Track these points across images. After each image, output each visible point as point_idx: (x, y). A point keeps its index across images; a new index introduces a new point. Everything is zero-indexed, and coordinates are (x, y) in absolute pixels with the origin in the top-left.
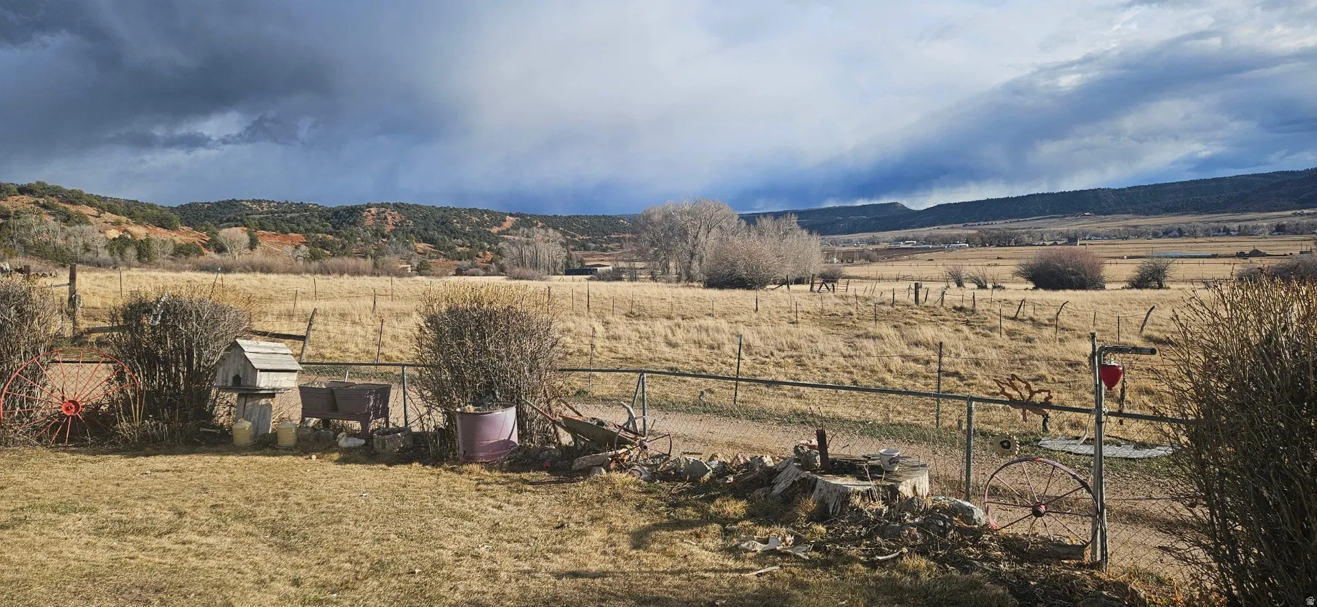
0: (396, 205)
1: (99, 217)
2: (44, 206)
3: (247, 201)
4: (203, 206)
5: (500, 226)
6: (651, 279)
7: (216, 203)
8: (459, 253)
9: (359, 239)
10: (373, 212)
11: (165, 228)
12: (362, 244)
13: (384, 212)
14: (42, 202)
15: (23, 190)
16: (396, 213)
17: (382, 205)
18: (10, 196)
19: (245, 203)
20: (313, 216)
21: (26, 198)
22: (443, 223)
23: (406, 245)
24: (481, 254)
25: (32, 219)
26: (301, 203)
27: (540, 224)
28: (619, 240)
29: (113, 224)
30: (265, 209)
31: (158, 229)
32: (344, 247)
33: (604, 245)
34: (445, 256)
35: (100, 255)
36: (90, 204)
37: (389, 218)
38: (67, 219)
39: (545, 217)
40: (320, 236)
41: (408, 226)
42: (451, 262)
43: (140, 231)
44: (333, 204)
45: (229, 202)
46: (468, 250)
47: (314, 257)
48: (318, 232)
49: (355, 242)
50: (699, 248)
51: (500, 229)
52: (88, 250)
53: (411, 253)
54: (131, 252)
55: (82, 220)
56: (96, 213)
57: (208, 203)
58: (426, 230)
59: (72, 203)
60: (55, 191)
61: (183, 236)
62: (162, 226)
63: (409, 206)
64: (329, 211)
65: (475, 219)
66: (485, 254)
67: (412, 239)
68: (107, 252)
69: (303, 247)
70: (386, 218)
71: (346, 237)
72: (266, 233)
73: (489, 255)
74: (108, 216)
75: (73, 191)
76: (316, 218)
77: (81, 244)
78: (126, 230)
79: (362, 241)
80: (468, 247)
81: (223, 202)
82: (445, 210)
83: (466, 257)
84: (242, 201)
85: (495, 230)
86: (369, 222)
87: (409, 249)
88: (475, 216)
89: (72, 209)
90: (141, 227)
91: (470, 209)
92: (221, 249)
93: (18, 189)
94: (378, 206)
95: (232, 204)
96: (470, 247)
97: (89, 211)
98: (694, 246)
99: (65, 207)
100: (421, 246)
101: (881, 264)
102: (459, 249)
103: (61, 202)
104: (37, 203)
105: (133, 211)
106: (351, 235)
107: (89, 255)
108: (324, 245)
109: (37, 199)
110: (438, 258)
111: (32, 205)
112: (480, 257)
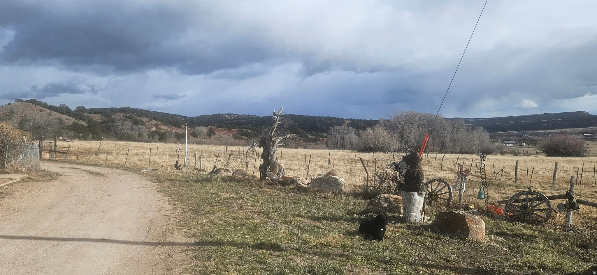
1: (149, 122)
3: (225, 114)
4: (206, 117)
8: (310, 139)
14: (128, 116)
15: (121, 111)
18: (116, 113)
19: (224, 115)
21: (122, 114)
26: (248, 115)
29: (154, 125)
30: (233, 118)
31: (173, 127)
35: (145, 139)
36: (146, 116)
38: (138, 123)
40: (245, 130)
43: (164, 128)
46: (314, 137)
49: (261, 133)
52: (141, 136)
54: (157, 137)
55: (142, 123)
56: (148, 120)
57: (208, 115)
59: (140, 116)
60: (134, 111)
62: (175, 126)
64: (258, 118)
66: (323, 139)
68: (147, 136)
72: (222, 129)
73: (325, 140)
74: (154, 122)
78: (159, 128)
82: (314, 117)
83: (314, 140)
88: (328, 120)
89: (139, 118)
90: (166, 126)
95: (218, 116)
97: (146, 119)
99: (136, 118)
100: (292, 135)
103: (136, 116)
104: (126, 116)
105: (164, 119)
109: (126, 115)
110: (299, 141)
111: (124, 117)
112: (320, 141)
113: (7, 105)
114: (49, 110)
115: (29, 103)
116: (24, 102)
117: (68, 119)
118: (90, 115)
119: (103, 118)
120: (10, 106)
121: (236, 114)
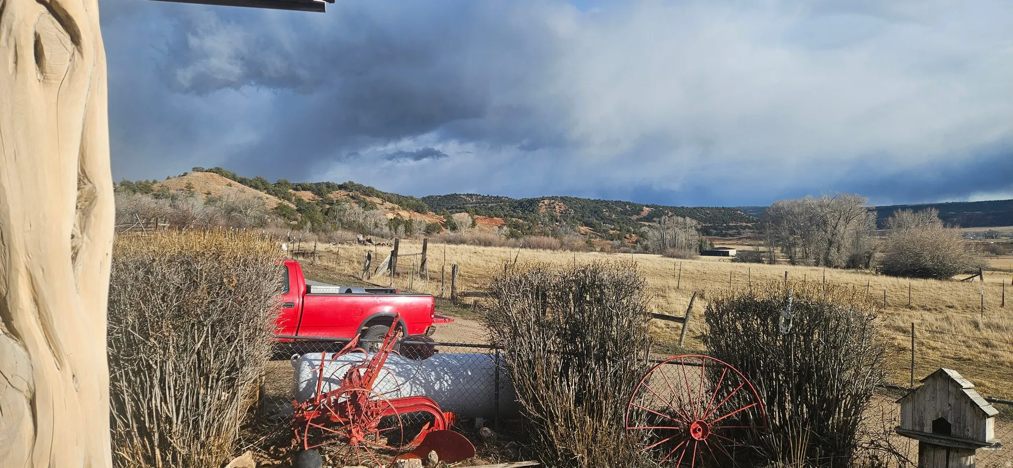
0: (562, 198)
1: (382, 204)
2: (353, 197)
3: (463, 195)
4: (437, 198)
5: (638, 214)
6: (789, 262)
7: (444, 196)
8: (611, 235)
9: (539, 222)
10: (546, 203)
11: (419, 213)
12: (542, 226)
13: (553, 203)
14: (351, 195)
15: (341, 187)
16: (562, 204)
17: (552, 198)
18: (334, 191)
20: (505, 205)
21: (343, 192)
22: (595, 212)
23: (572, 228)
24: (628, 236)
25: (347, 206)
26: (498, 196)
27: (670, 213)
28: (736, 227)
29: (390, 209)
30: (474, 201)
31: (416, 213)
32: (529, 229)
33: (724, 232)
34: (600, 236)
36: (378, 196)
37: (557, 207)
38: (366, 206)
39: (674, 208)
40: (514, 219)
41: (570, 213)
42: (605, 242)
43: (405, 215)
44: (519, 198)
45: (452, 195)
46: (618, 232)
47: (512, 235)
48: (512, 217)
49: (537, 224)
50: (838, 237)
51: (638, 217)
52: (377, 227)
53: (576, 234)
54: (401, 228)
55: (373, 206)
56: (381, 202)
57: (439, 196)
58: (583, 216)
59: (369, 196)
60: (359, 188)
61: (430, 218)
62: (418, 211)
63: (571, 198)
64: (516, 201)
65: (619, 209)
66: (631, 236)
67: (577, 223)
68: (388, 228)
69: (505, 228)
70: (555, 207)
71: (531, 221)
72: (479, 217)
73: (635, 237)
74: (388, 204)
75: (369, 187)
76: (507, 207)
77: (373, 222)
78: (398, 214)
79: (542, 224)
80: (618, 230)
81: (449, 195)
82: (597, 202)
83: (617, 237)
84: (460, 195)
85: (635, 217)
86: (543, 210)
87: (575, 231)
88: (620, 206)
89: (368, 199)
90: (406, 212)
91: (616, 201)
92: (454, 228)
93: (338, 186)
94: (549, 198)
95: (454, 196)
96: (620, 230)
97: (377, 201)
98: (833, 235)
99: (364, 198)
100: (584, 229)
101: (1008, 257)
102: (611, 232)
103: (362, 195)
104: (349, 195)
105: (402, 201)
106: (535, 219)
107: (377, 230)
108: (516, 226)
109: (348, 193)
110: (596, 238)
111: (346, 197)
112: (627, 238)
113: (182, 176)
114: (240, 184)
115: (212, 173)
116: (206, 171)
117: (267, 198)
118: (298, 193)
119: (316, 197)
120: (185, 177)
121: (480, 195)
